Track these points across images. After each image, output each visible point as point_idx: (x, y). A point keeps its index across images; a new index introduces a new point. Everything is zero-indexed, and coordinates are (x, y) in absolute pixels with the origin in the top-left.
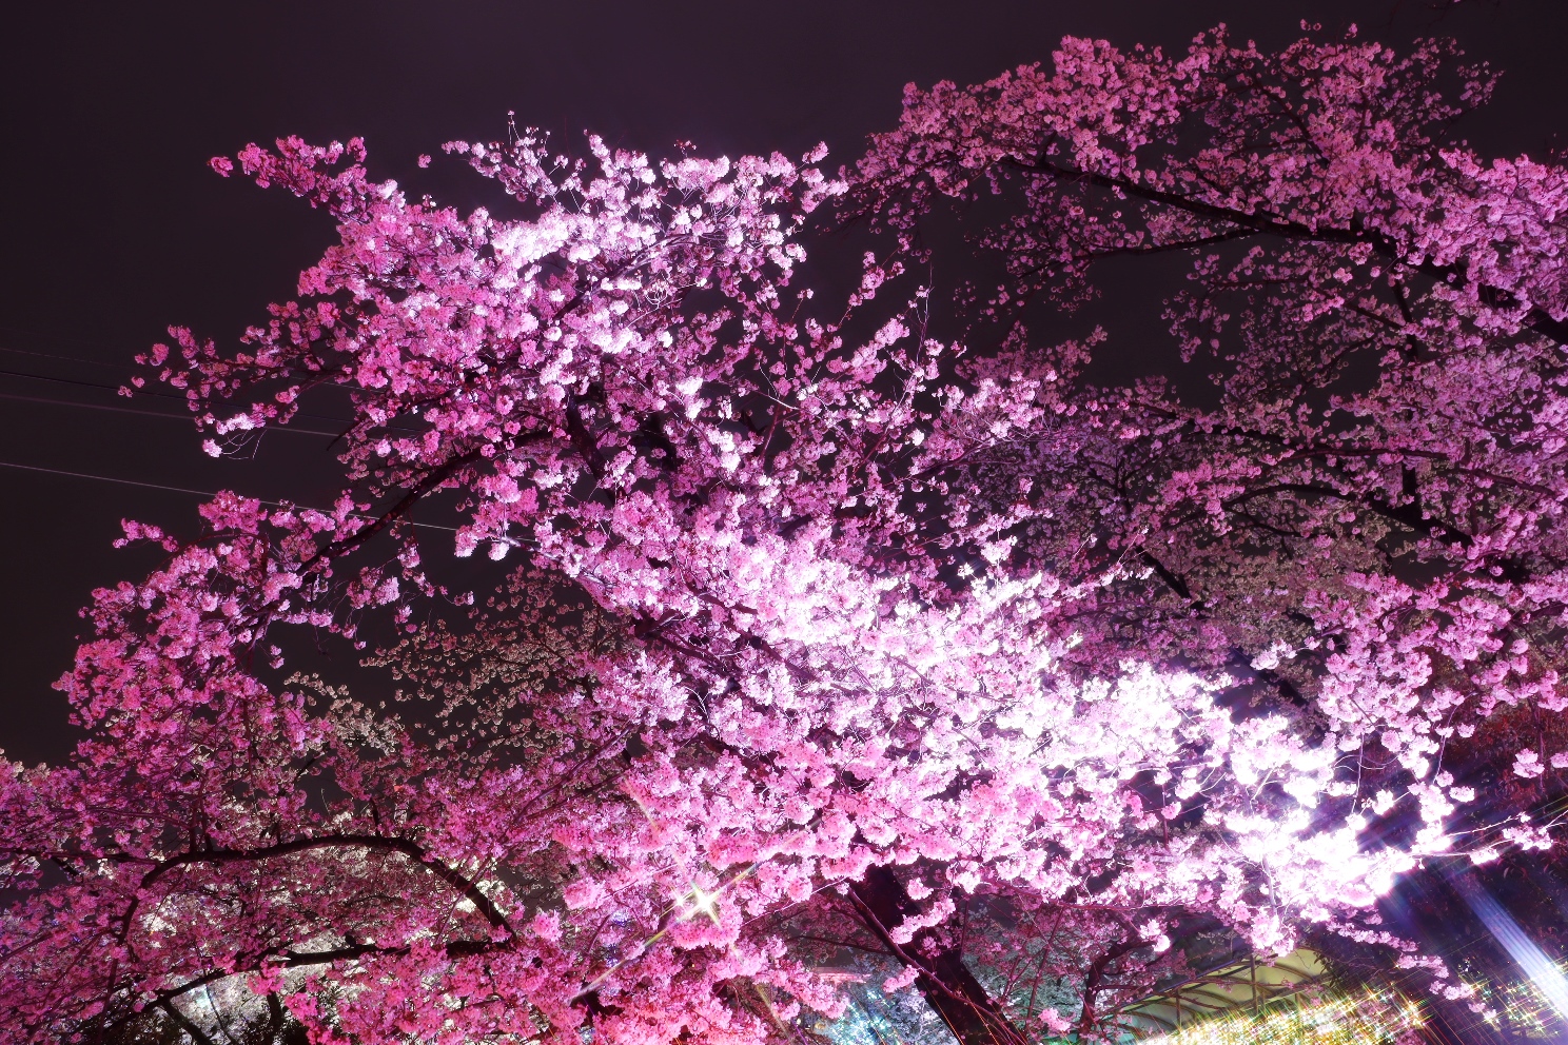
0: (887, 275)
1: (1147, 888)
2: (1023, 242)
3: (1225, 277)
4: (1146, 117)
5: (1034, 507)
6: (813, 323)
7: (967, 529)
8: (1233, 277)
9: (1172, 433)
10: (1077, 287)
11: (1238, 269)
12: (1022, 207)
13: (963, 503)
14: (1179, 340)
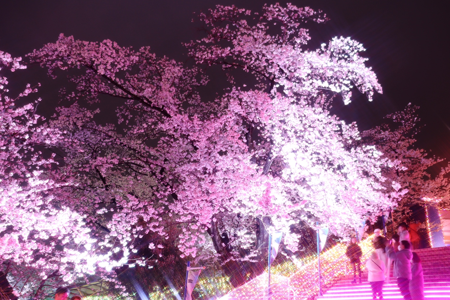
0: (32, 91)
1: (42, 265)
2: (82, 83)
3: (134, 106)
4: (119, 66)
5: (55, 161)
6: (7, 97)
7: (36, 162)
8: (136, 107)
9: (109, 142)
10: (94, 98)
11: (138, 105)
12: (84, 74)
13: (36, 155)
14: (119, 118)
